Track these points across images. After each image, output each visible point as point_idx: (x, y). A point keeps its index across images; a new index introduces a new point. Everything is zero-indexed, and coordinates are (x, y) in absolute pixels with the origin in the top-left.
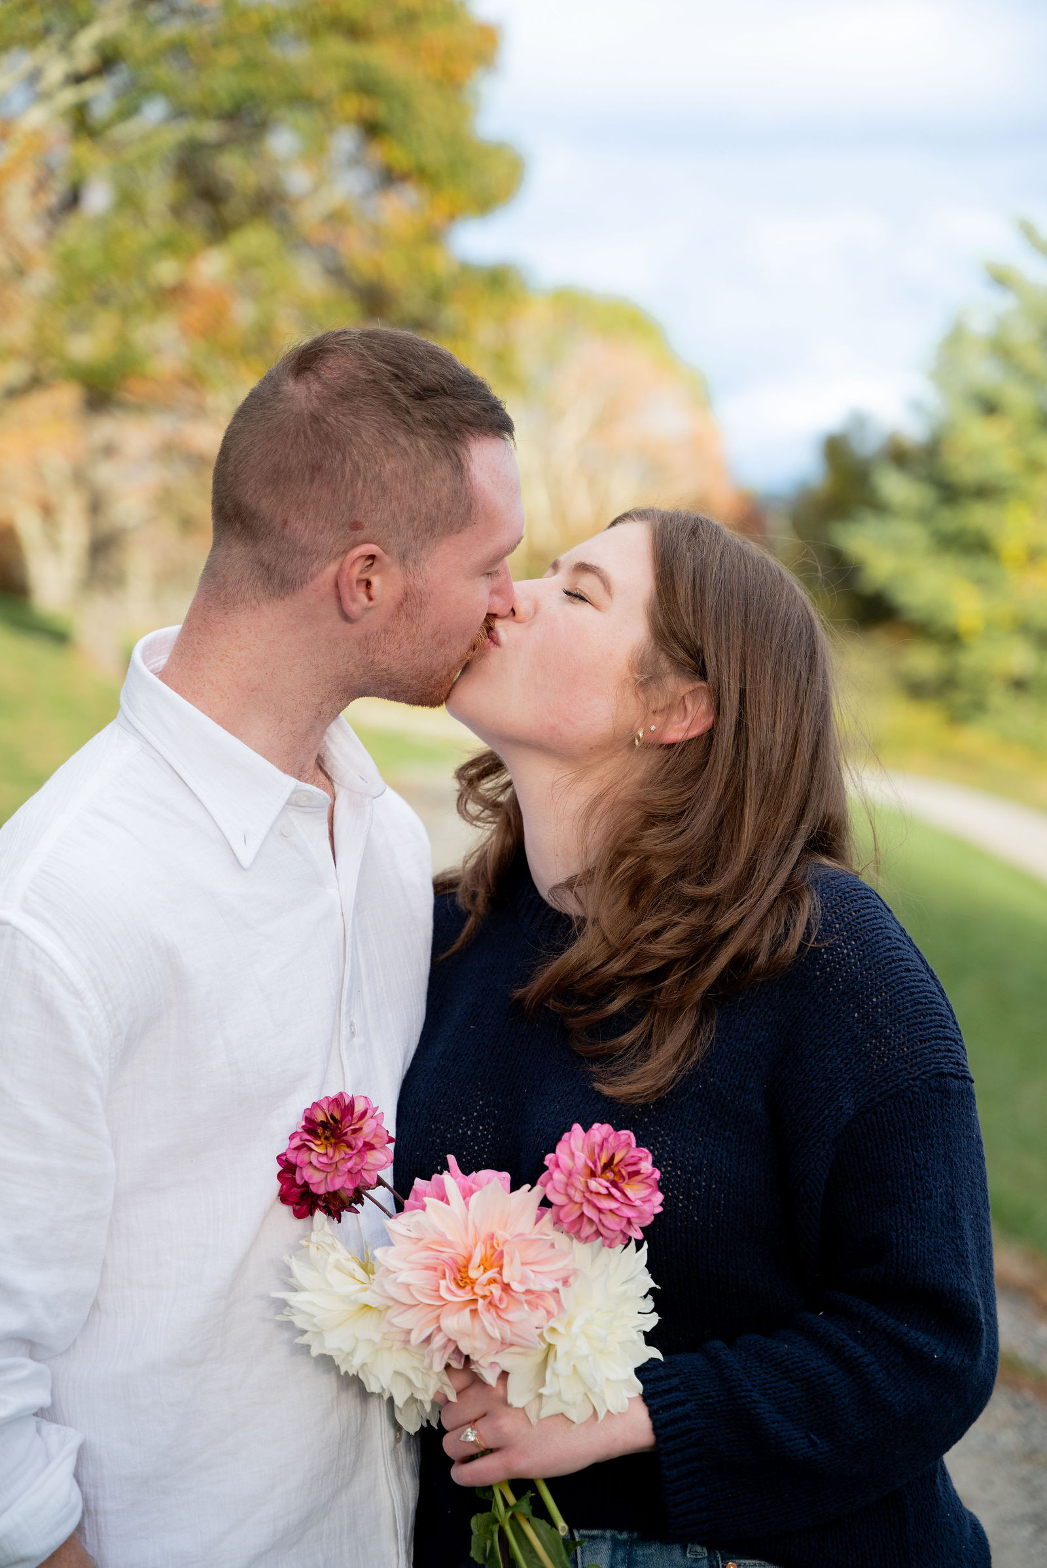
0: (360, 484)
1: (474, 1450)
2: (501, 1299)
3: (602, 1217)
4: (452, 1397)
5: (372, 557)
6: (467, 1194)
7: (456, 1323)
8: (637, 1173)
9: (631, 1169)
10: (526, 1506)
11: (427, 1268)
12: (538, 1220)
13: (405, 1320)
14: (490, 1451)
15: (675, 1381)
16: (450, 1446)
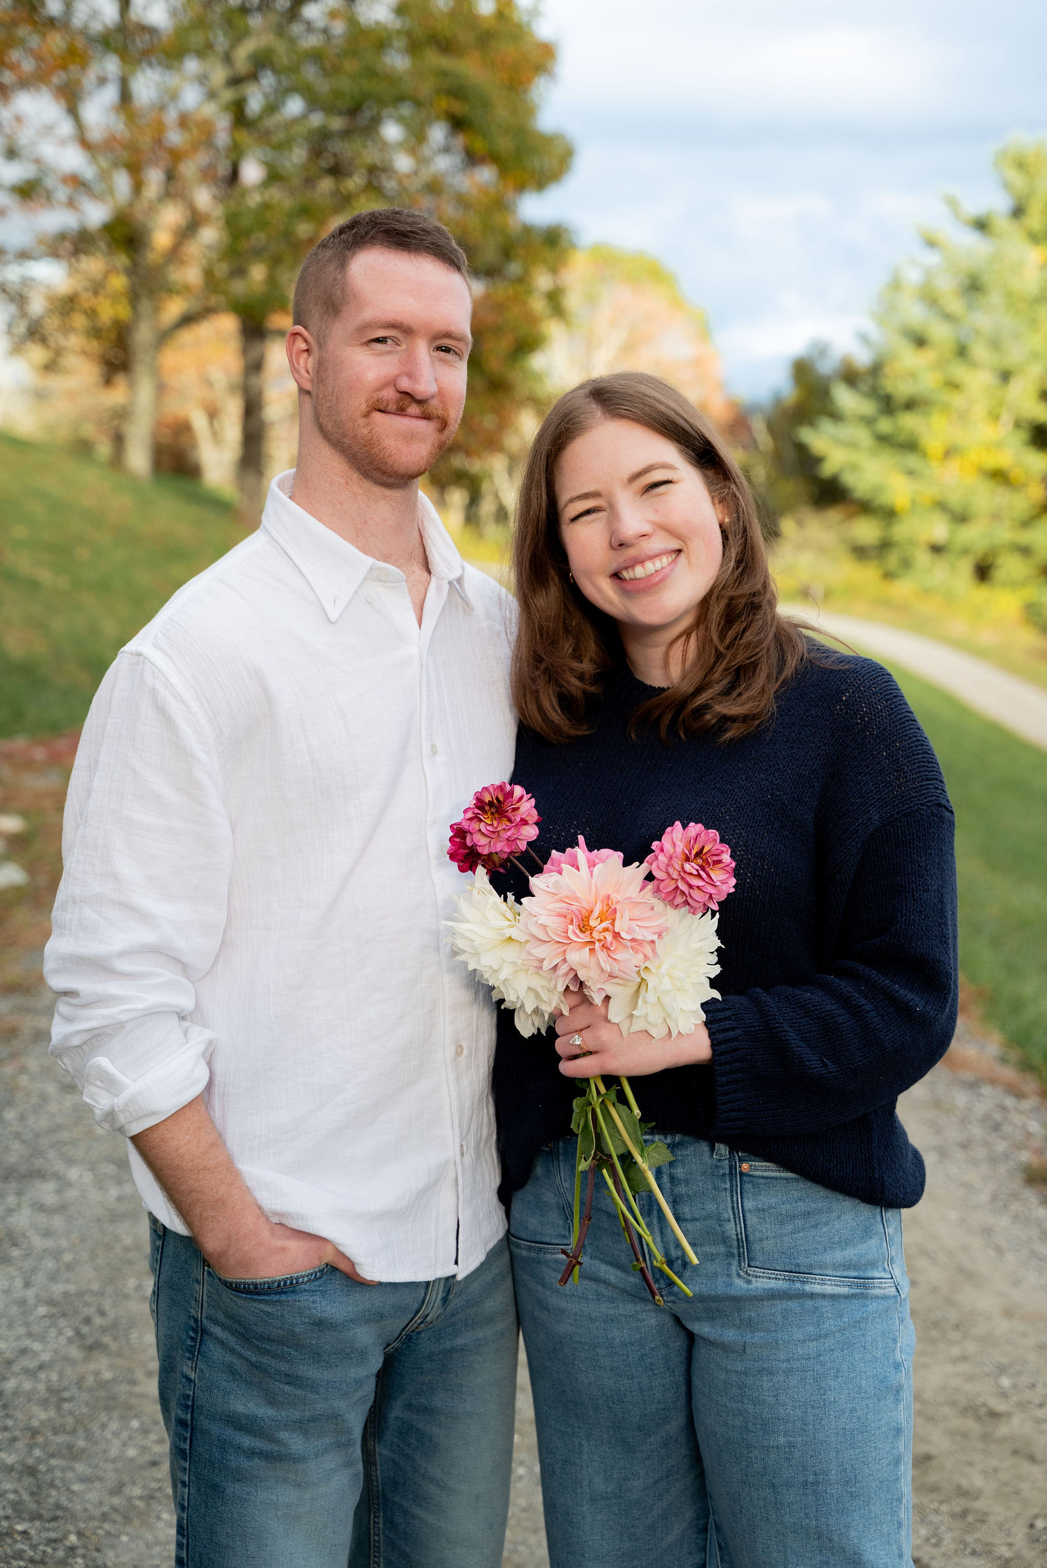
1: (578, 1051)
2: (611, 943)
3: (691, 891)
4: (566, 1012)
6: (592, 865)
7: (578, 957)
8: (720, 862)
9: (715, 858)
10: (613, 1095)
11: (560, 915)
12: (642, 889)
13: (540, 951)
14: (590, 1053)
15: (728, 1013)
16: (560, 1046)
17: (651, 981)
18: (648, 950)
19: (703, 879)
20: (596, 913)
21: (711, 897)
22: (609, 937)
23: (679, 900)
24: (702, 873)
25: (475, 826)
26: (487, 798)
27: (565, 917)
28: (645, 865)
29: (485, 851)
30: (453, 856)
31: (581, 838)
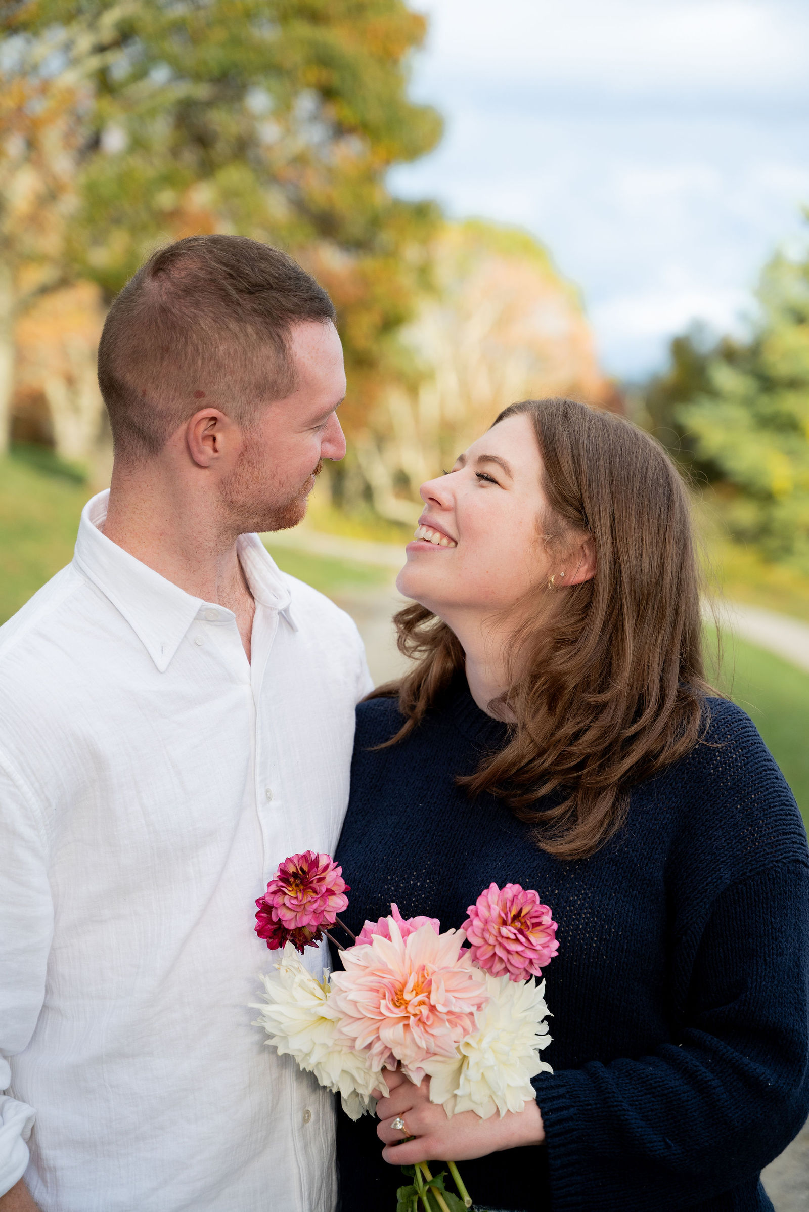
0: (200, 362)
1: (401, 1136)
2: (428, 1018)
3: (510, 957)
4: (386, 1094)
5: (214, 418)
6: (405, 934)
7: (391, 1034)
8: (539, 924)
9: (535, 921)
10: (440, 1182)
11: (372, 990)
12: (460, 957)
13: (352, 1030)
14: (412, 1138)
15: (562, 1091)
16: (383, 1132)
17: (473, 1058)
18: (467, 1022)
19: (522, 944)
20: (410, 985)
21: (531, 962)
22: (425, 1010)
23: (498, 967)
24: (520, 937)
25: (279, 899)
26: (292, 869)
27: (377, 991)
28: (461, 931)
29: (292, 926)
30: (261, 932)
31: (394, 907)
